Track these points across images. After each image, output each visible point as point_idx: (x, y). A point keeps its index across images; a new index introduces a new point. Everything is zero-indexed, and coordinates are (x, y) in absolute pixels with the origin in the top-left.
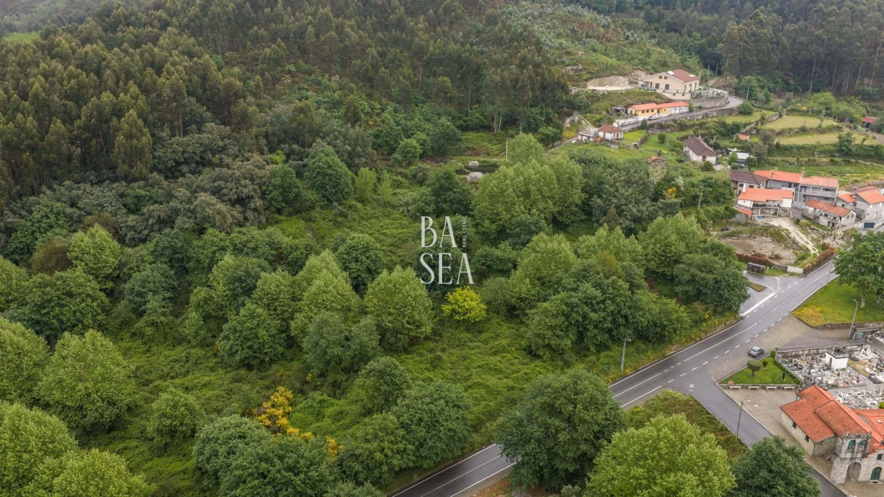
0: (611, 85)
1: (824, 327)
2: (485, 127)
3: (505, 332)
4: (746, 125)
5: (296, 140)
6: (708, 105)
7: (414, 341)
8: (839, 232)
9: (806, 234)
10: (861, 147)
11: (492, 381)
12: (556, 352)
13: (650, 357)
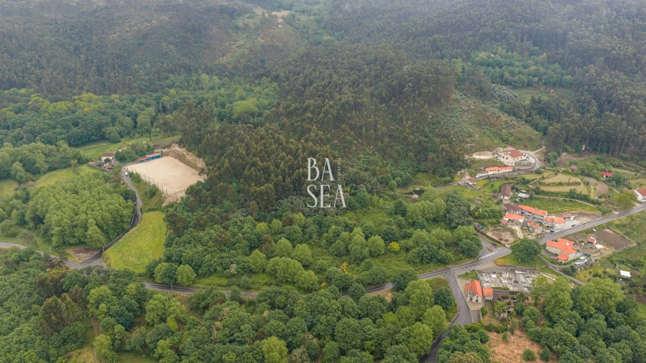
1: (502, 266)
3: (403, 255)
4: (533, 180)
5: (355, 182)
6: (523, 168)
7: (379, 255)
8: (534, 234)
9: (523, 232)
10: (580, 194)
11: (395, 268)
12: (414, 263)
13: (442, 267)
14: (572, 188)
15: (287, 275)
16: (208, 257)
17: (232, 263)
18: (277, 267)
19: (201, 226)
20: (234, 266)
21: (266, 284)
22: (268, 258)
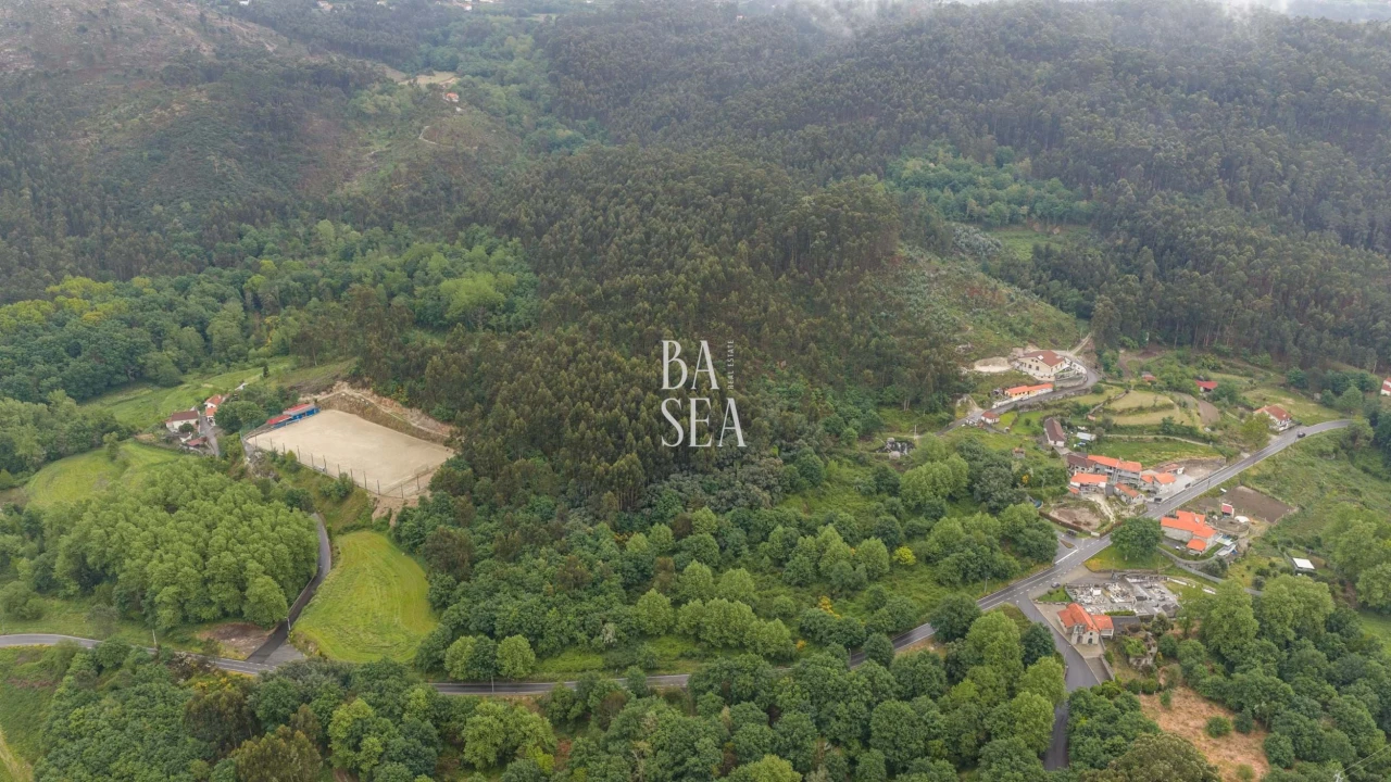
0: (994, 364)
1: (1100, 572)
2: (896, 404)
3: (925, 569)
4: (1094, 406)
5: (783, 436)
6: (1069, 384)
7: (881, 575)
8: (1132, 507)
9: (1111, 506)
10: (1180, 426)
11: (922, 596)
12: (952, 583)
13: (1000, 587)
14: (1165, 415)
15: (726, 633)
16: (552, 615)
17: (604, 622)
18: (704, 619)
19: (509, 554)
20: (611, 627)
21: (682, 655)
22: (676, 604)
